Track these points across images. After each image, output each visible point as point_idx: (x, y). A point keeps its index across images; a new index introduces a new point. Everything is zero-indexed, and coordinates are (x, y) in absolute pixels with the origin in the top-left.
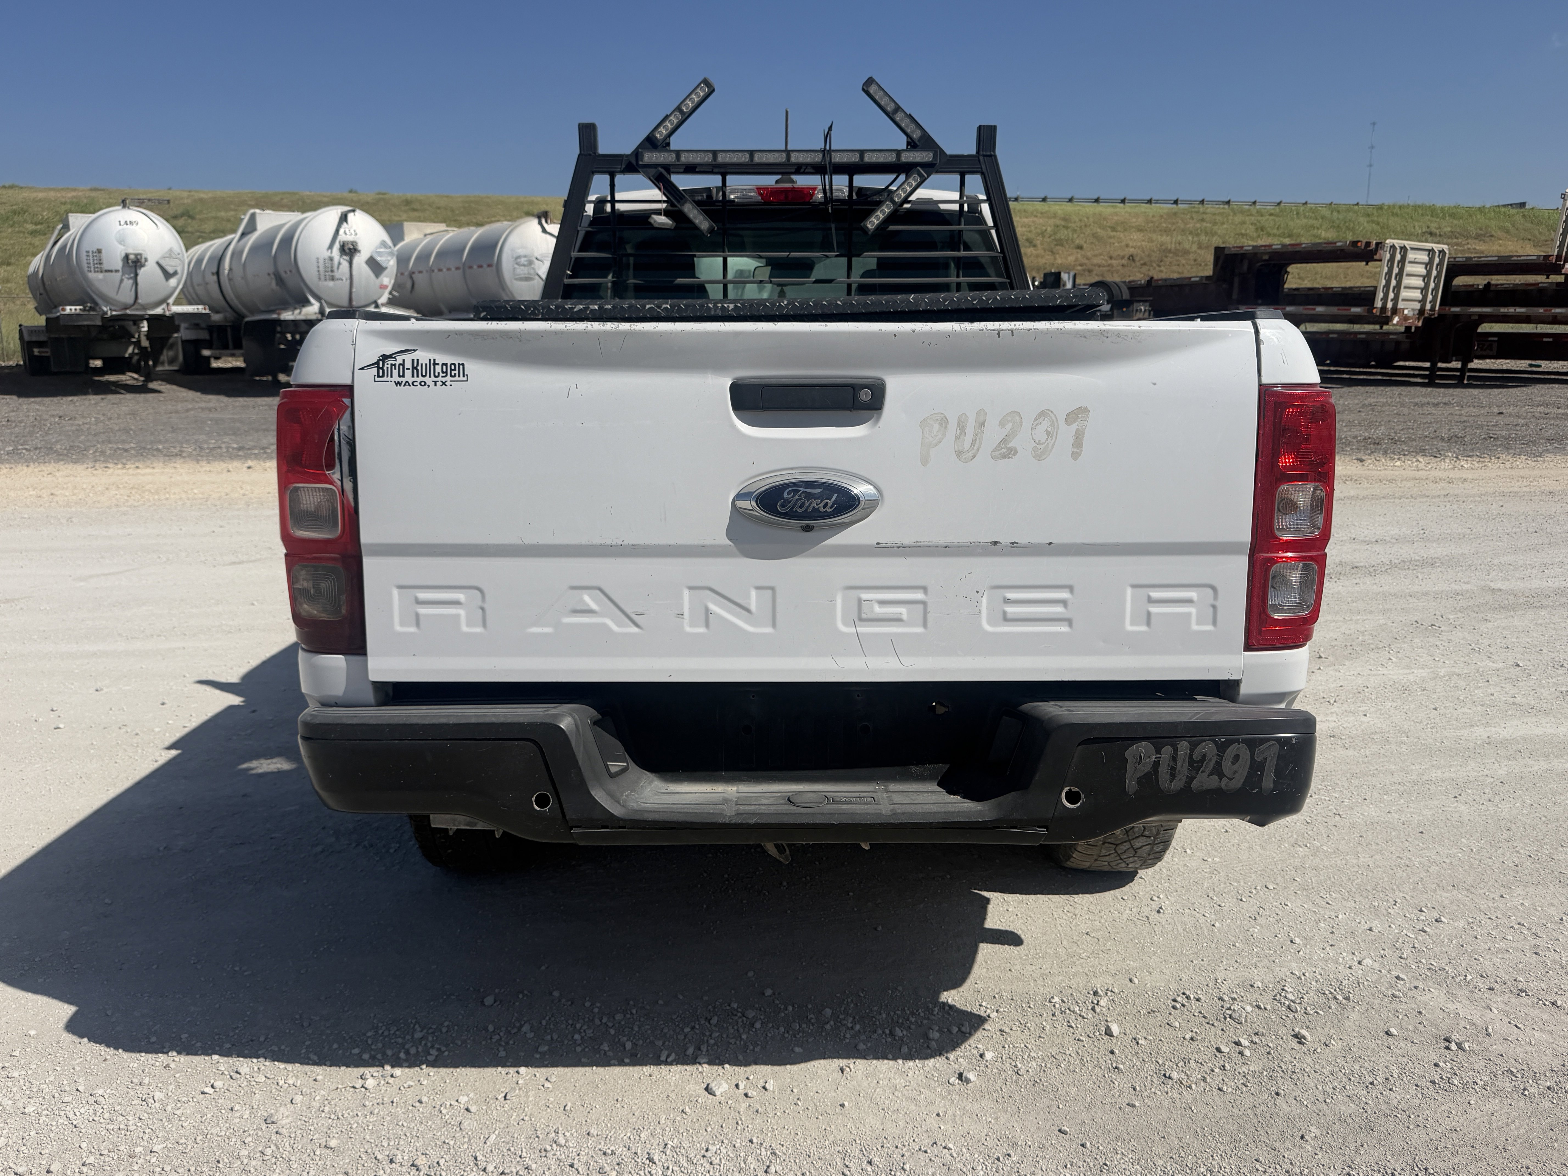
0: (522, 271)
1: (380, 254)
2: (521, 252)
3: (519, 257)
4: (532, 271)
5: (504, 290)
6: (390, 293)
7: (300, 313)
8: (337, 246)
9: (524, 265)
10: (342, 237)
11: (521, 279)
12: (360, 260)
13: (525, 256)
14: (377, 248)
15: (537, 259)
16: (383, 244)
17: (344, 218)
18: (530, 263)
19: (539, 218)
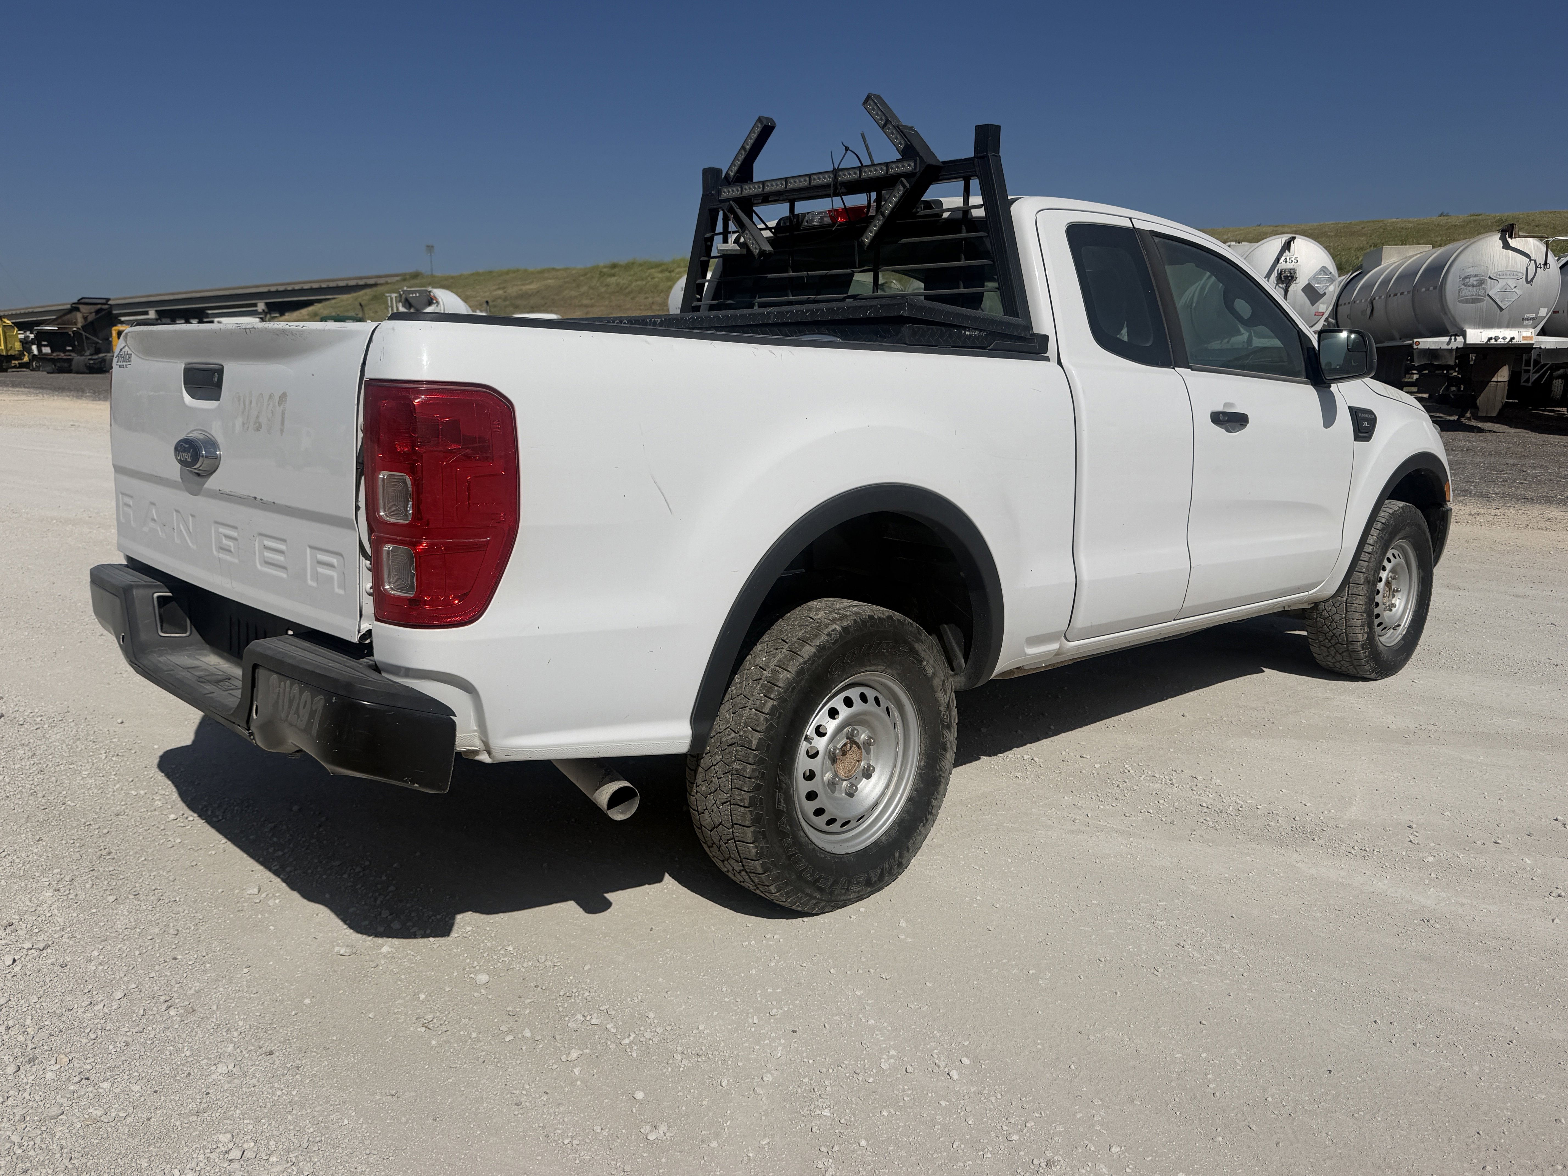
0: (1469, 292)
1: (1319, 281)
2: (1471, 271)
3: (1468, 277)
4: (1481, 292)
5: (1445, 313)
6: (1326, 320)
7: (1228, 342)
8: (1275, 274)
9: (1473, 286)
10: (1282, 265)
11: (1467, 301)
12: (1296, 288)
13: (1476, 276)
14: (1316, 274)
15: (1490, 278)
16: (1324, 270)
17: (1287, 246)
18: (1481, 282)
19: (1503, 232)
